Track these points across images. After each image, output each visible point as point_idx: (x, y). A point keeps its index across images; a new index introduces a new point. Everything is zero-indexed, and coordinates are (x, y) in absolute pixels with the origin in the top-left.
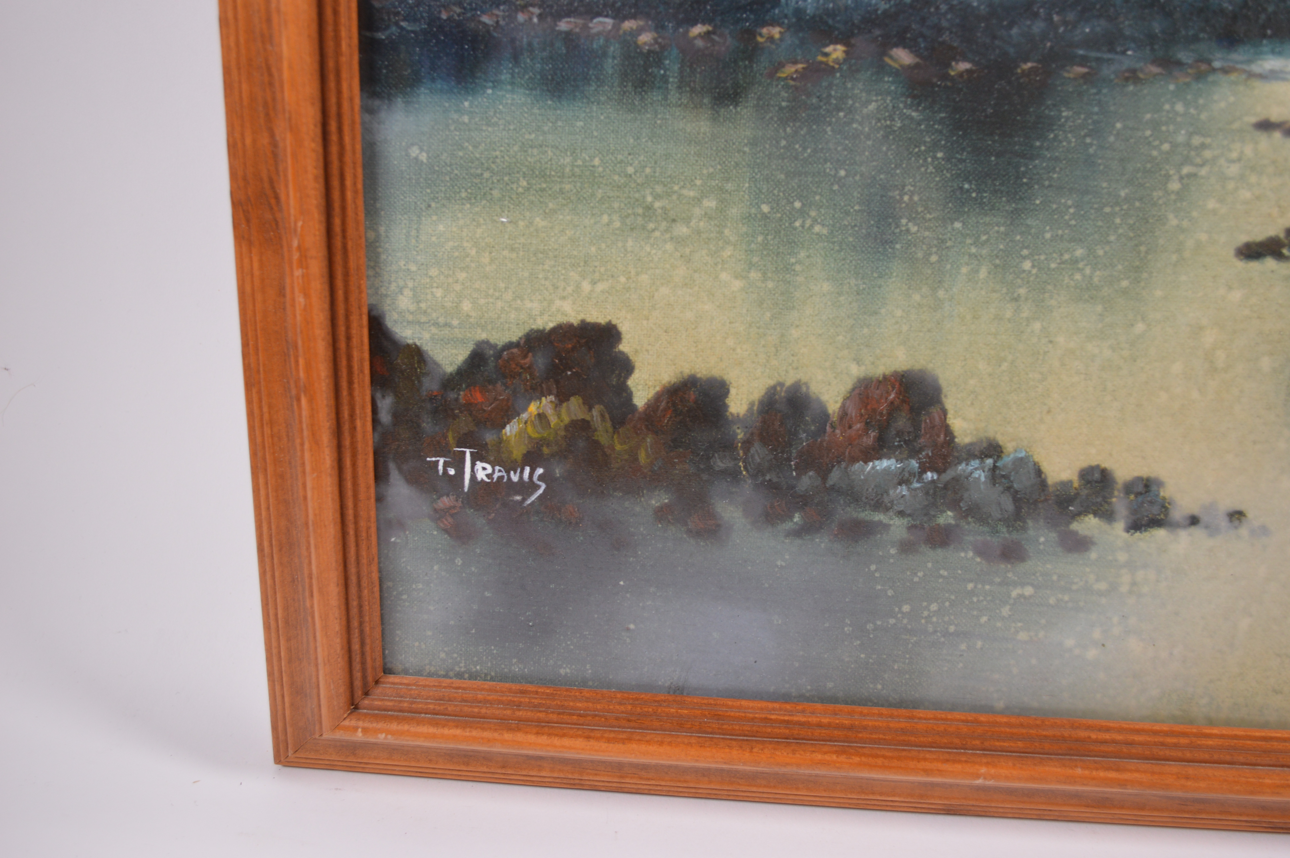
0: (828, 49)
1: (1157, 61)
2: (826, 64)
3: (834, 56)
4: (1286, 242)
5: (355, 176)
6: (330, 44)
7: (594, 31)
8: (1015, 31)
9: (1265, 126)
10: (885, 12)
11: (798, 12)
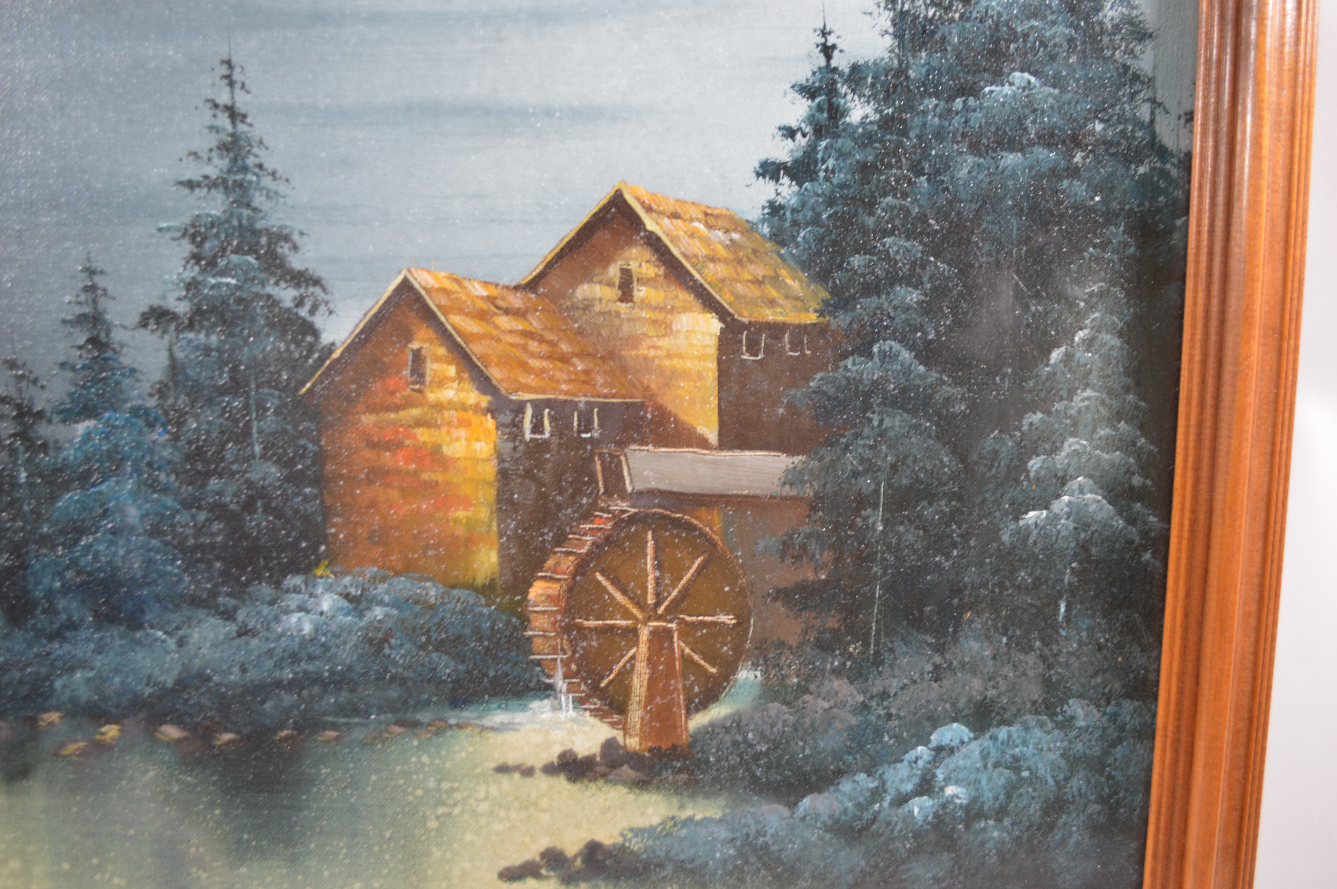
0: (104, 729)
1: (399, 723)
2: (105, 742)
3: (110, 735)
4: (542, 863)
8: (268, 705)
9: (503, 769)
10: (150, 696)
11: (73, 700)
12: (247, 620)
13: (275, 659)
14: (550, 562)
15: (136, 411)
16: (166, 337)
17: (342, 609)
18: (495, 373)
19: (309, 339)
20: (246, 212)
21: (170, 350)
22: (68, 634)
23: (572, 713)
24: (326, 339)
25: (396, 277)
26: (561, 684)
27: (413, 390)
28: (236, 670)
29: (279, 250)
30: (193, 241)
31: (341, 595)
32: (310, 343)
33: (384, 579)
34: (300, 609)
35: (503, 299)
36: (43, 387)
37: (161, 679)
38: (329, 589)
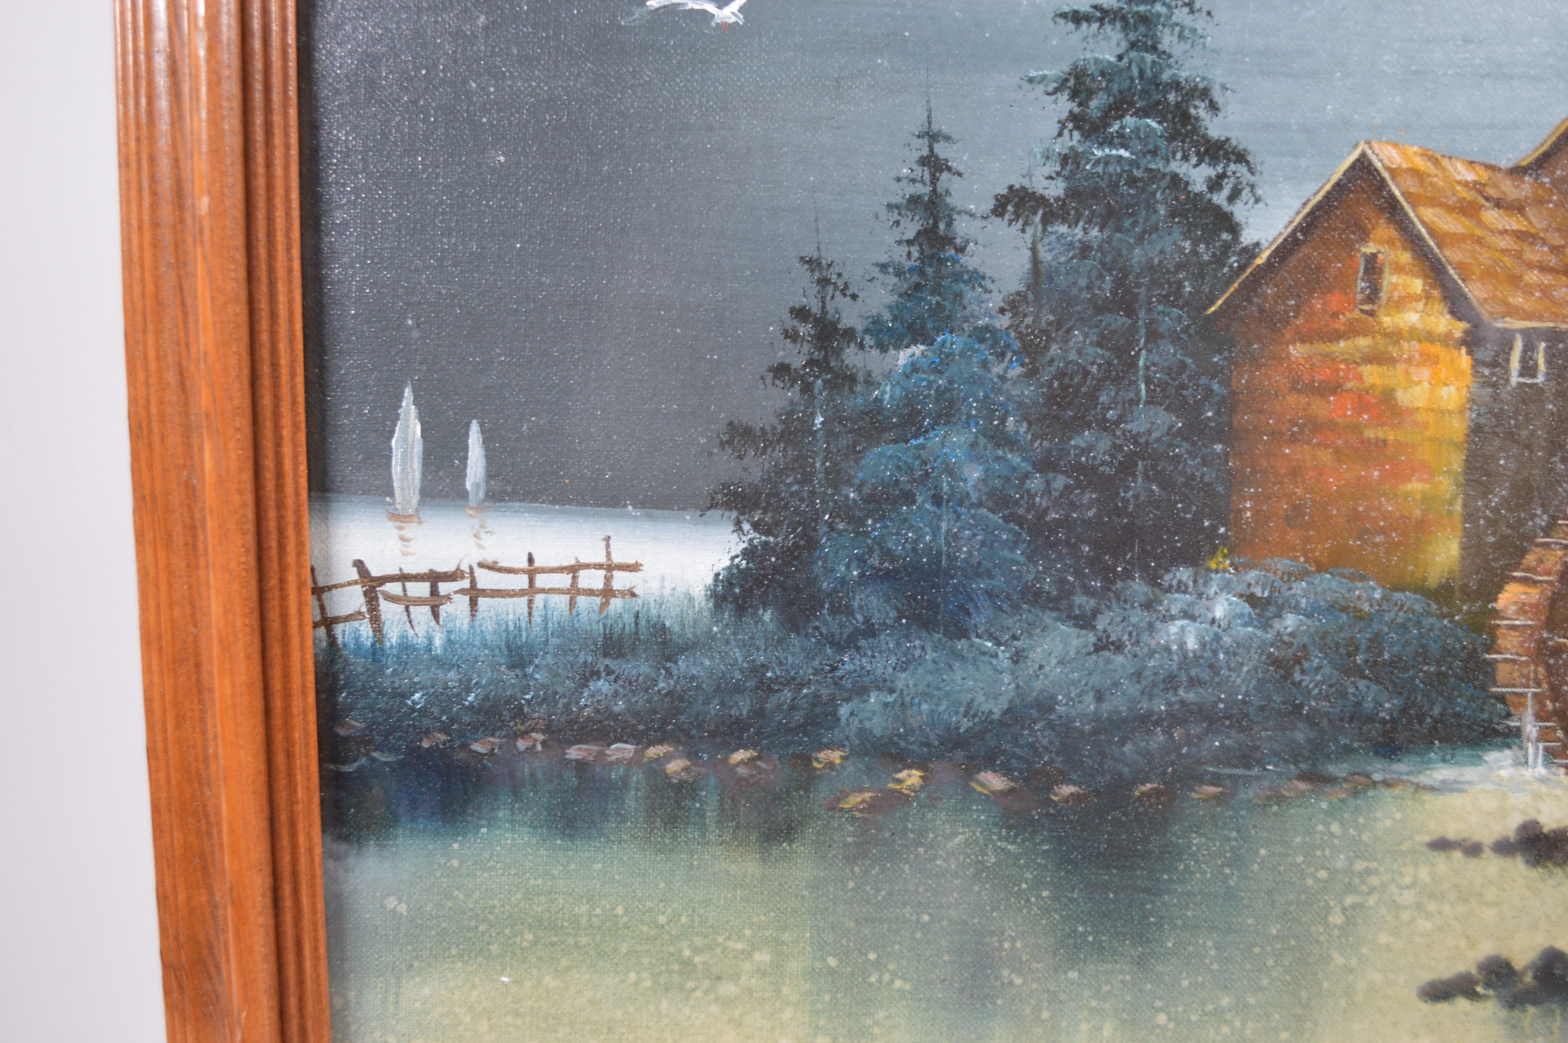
0: (900, 776)
1: (1304, 777)
2: (899, 792)
3: (909, 782)
4: (1480, 977)
5: (316, 940)
6: (282, 796)
7: (613, 758)
8: (1128, 748)
9: (1442, 845)
10: (968, 730)
11: (862, 733)
12: (1108, 628)
13: (1144, 683)
14: (1530, 559)
15: (981, 334)
16: (1030, 231)
17: (1241, 616)
18: (1475, 291)
19: (1225, 236)
20: (1149, 58)
21: (1034, 250)
22: (862, 643)
23: (1541, 770)
24: (1248, 237)
25: (1350, 153)
26: (1531, 729)
27: (1362, 311)
28: (1089, 698)
29: (1193, 111)
30: (1074, 95)
31: (1241, 596)
32: (1225, 241)
33: (1302, 575)
34: (1187, 614)
35: (1495, 186)
36: (854, 297)
37: (985, 707)
38: (1226, 587)
